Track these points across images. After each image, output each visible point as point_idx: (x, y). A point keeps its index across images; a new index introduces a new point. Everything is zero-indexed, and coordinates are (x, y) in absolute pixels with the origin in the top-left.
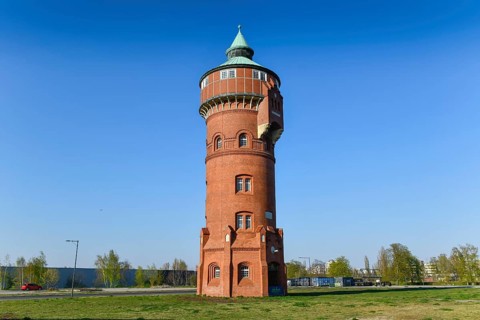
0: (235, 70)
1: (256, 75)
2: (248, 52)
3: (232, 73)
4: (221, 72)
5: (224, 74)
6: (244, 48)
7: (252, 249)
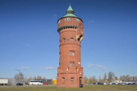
0: (70, 18)
1: (76, 20)
2: (73, 12)
3: (69, 19)
4: (65, 19)
5: (66, 19)
6: (72, 11)
7: (75, 73)
